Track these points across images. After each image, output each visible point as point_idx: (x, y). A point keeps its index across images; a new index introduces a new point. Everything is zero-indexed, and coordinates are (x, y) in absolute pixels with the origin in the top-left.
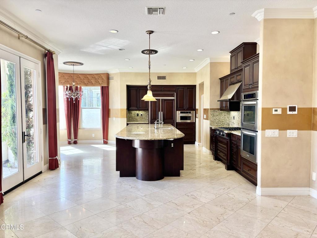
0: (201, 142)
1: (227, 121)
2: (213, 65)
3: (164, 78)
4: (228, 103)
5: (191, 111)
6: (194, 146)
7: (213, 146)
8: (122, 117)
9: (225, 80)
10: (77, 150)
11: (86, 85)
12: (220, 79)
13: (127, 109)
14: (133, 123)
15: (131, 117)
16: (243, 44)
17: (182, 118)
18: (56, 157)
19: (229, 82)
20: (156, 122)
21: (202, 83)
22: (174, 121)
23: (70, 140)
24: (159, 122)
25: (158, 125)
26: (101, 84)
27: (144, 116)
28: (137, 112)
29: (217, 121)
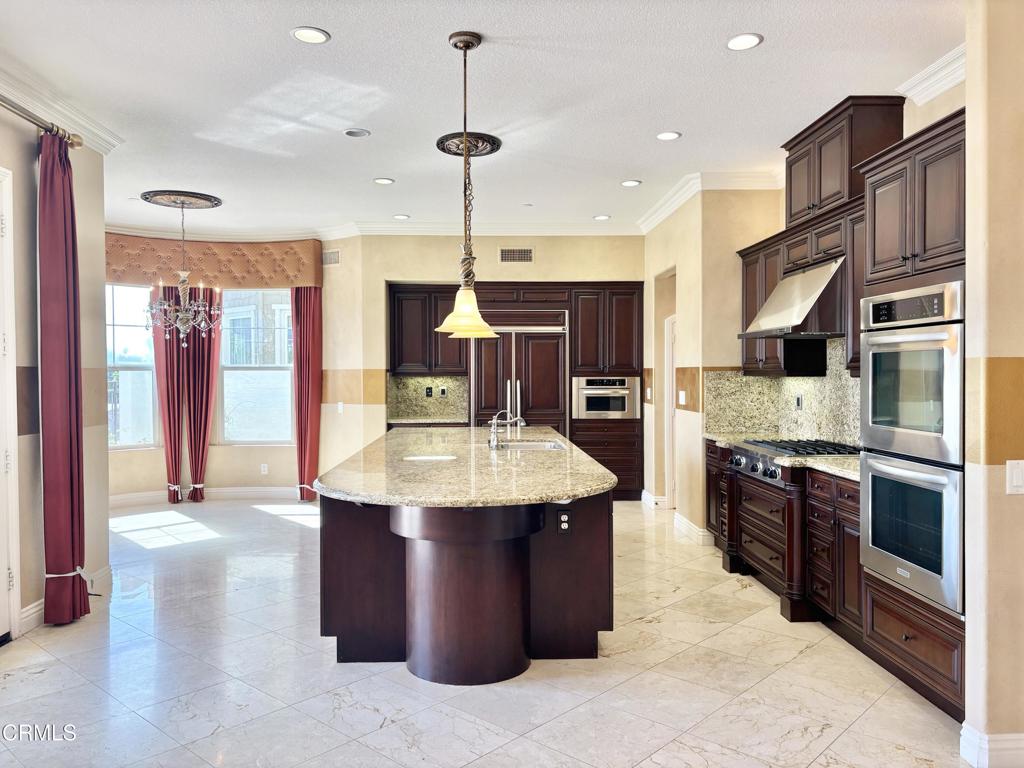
0: (664, 495)
1: (769, 416)
2: (716, 201)
3: (524, 255)
4: (780, 344)
5: (626, 379)
6: (640, 507)
7: (719, 515)
8: (369, 399)
9: (761, 256)
10: (198, 526)
11: (238, 283)
12: (743, 254)
13: (387, 371)
14: (412, 421)
15: (405, 401)
16: (849, 103)
17: (593, 403)
18: (74, 570)
19: (781, 261)
20: (495, 421)
21: (668, 271)
22: (565, 413)
23: (176, 487)
24: (508, 420)
25: (505, 432)
26: (292, 278)
27: (451, 397)
28: (428, 382)
29: (730, 414)
